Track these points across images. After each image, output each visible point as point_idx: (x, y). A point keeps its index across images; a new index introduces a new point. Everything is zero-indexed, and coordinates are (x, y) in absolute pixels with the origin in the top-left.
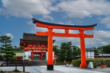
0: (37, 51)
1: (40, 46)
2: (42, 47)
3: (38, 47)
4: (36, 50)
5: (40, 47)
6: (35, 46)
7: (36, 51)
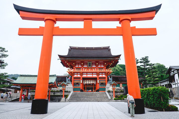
0: (90, 76)
1: (95, 66)
2: (99, 68)
3: (92, 68)
4: (87, 73)
5: (94, 68)
6: (86, 66)
7: (87, 75)
